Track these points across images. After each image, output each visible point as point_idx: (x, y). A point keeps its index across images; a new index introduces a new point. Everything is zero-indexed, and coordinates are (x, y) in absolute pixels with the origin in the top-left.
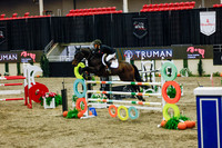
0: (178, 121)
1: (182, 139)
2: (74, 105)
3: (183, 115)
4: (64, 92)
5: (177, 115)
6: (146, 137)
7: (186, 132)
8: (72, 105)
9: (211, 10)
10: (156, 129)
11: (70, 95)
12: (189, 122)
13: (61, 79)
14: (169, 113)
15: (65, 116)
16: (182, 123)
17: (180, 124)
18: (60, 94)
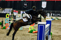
0: (33, 31)
1: (33, 36)
2: (5, 25)
3: (34, 29)
4: (2, 21)
5: (33, 29)
6: (24, 35)
7: (35, 34)
8: (4, 25)
9: (45, 1)
10: (27, 33)
11: (4, 22)
12: (36, 31)
13: (2, 18)
14: (31, 29)
15: (2, 28)
16: (34, 31)
17: (33, 32)
18: (1, 22)
